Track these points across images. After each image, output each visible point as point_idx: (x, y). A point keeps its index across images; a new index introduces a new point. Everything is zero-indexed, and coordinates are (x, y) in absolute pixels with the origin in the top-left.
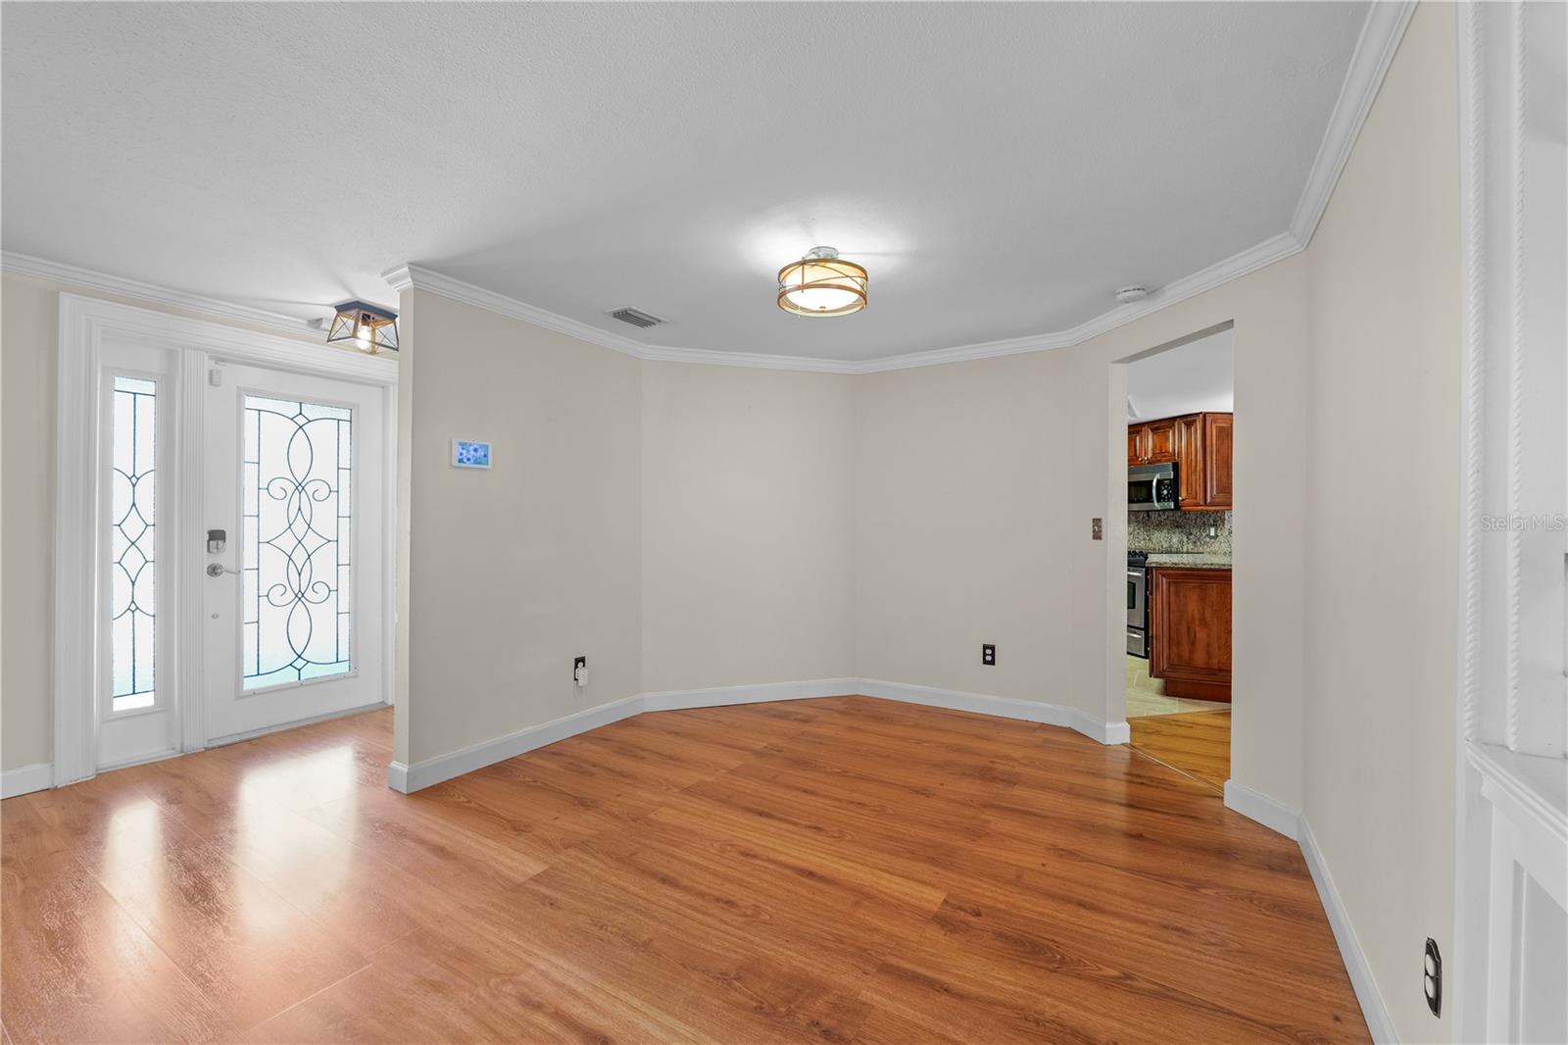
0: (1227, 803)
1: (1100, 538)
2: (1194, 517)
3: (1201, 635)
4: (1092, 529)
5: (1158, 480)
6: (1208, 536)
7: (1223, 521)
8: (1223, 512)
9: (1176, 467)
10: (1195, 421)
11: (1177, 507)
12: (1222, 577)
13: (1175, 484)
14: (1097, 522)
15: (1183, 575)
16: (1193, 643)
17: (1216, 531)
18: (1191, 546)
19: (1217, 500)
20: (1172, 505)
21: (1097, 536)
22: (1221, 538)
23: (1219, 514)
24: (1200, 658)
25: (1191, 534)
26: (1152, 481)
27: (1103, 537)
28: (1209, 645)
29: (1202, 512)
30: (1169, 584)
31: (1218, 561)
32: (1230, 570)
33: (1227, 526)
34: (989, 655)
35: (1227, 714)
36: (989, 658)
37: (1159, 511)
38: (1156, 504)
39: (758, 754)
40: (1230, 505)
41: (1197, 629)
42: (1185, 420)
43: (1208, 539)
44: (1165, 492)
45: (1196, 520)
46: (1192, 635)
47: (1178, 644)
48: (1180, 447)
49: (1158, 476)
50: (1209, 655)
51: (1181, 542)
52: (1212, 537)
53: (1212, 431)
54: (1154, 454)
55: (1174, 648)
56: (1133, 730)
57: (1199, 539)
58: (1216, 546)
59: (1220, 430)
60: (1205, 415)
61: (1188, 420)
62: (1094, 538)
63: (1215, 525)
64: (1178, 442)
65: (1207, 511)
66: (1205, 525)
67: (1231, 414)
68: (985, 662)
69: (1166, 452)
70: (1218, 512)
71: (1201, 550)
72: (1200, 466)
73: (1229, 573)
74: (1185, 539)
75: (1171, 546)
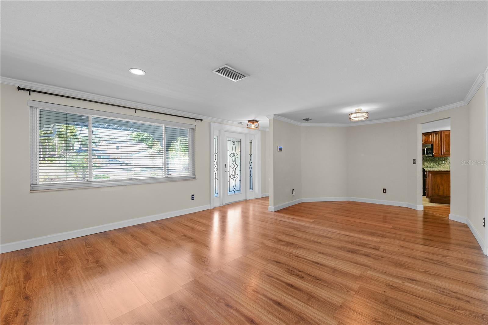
0: (449, 219)
1: (415, 164)
2: (438, 158)
3: (441, 188)
4: (413, 162)
5: (427, 149)
6: (442, 163)
7: (447, 159)
8: (447, 157)
9: (432, 145)
10: (438, 133)
11: (433, 156)
12: (448, 173)
13: (432, 150)
14: (414, 160)
15: (436, 173)
16: (439, 190)
17: (445, 162)
18: (437, 166)
19: (445, 154)
20: (431, 155)
21: (414, 163)
22: (446, 164)
23: (446, 158)
24: (441, 193)
25: (437, 163)
26: (425, 149)
27: (416, 163)
28: (444, 190)
29: (440, 157)
30: (432, 175)
31: (446, 169)
32: (450, 172)
33: (448, 161)
34: (385, 191)
35: (450, 206)
36: (385, 192)
37: (427, 157)
38: (426, 155)
39: (335, 209)
40: (449, 155)
41: (440, 186)
42: (435, 132)
43: (442, 164)
44: (429, 152)
45: (438, 159)
46: (439, 188)
47: (435, 190)
48: (433, 140)
49: (426, 148)
50: (444, 193)
51: (434, 165)
52: (443, 164)
53: (444, 136)
54: (425, 141)
55: (433, 191)
56: (424, 208)
57: (439, 164)
58: (445, 166)
59: (446, 135)
60: (441, 131)
61: (436, 133)
62: (413, 164)
63: (444, 160)
64: (432, 138)
65: (442, 157)
66: (441, 161)
67: (450, 131)
68: (384, 193)
69: (429, 141)
70: (445, 157)
71: (440, 167)
72: (440, 145)
73: (449, 172)
74: (435, 164)
75: (430, 166)
